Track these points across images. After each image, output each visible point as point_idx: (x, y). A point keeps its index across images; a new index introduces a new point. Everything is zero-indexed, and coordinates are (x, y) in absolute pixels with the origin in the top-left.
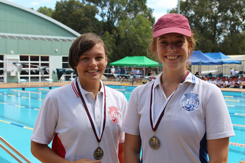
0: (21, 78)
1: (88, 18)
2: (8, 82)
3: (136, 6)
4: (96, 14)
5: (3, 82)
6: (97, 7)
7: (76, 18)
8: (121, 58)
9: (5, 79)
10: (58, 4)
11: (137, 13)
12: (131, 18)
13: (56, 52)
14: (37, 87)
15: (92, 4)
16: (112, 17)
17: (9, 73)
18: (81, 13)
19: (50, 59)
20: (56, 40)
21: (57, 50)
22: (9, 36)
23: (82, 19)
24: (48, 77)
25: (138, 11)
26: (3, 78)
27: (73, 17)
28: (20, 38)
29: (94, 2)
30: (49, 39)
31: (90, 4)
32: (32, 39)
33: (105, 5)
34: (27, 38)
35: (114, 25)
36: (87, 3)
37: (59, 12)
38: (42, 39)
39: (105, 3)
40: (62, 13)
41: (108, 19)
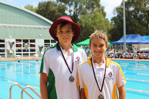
0: (17, 54)
1: (61, 13)
2: (8, 57)
3: (93, 5)
4: (66, 10)
5: (4, 57)
6: (67, 6)
7: (52, 13)
8: (84, 40)
9: (6, 55)
10: (40, 4)
11: (93, 9)
12: (89, 13)
13: (40, 36)
14: (28, 60)
15: (63, 4)
16: (77, 12)
17: (8, 51)
18: (55, 10)
19: (36, 41)
20: (40, 28)
21: (41, 35)
22: (8, 26)
23: (56, 14)
24: (35, 54)
25: (94, 8)
26: (4, 54)
27: (50, 12)
28: (15, 27)
29: (64, 2)
30: (35, 28)
31: (61, 3)
32: (24, 28)
33: (72, 4)
34: (20, 27)
35: (78, 18)
36: (59, 3)
37: (41, 9)
38: (30, 28)
39: (72, 3)
40: (43, 10)
41: (74, 14)
